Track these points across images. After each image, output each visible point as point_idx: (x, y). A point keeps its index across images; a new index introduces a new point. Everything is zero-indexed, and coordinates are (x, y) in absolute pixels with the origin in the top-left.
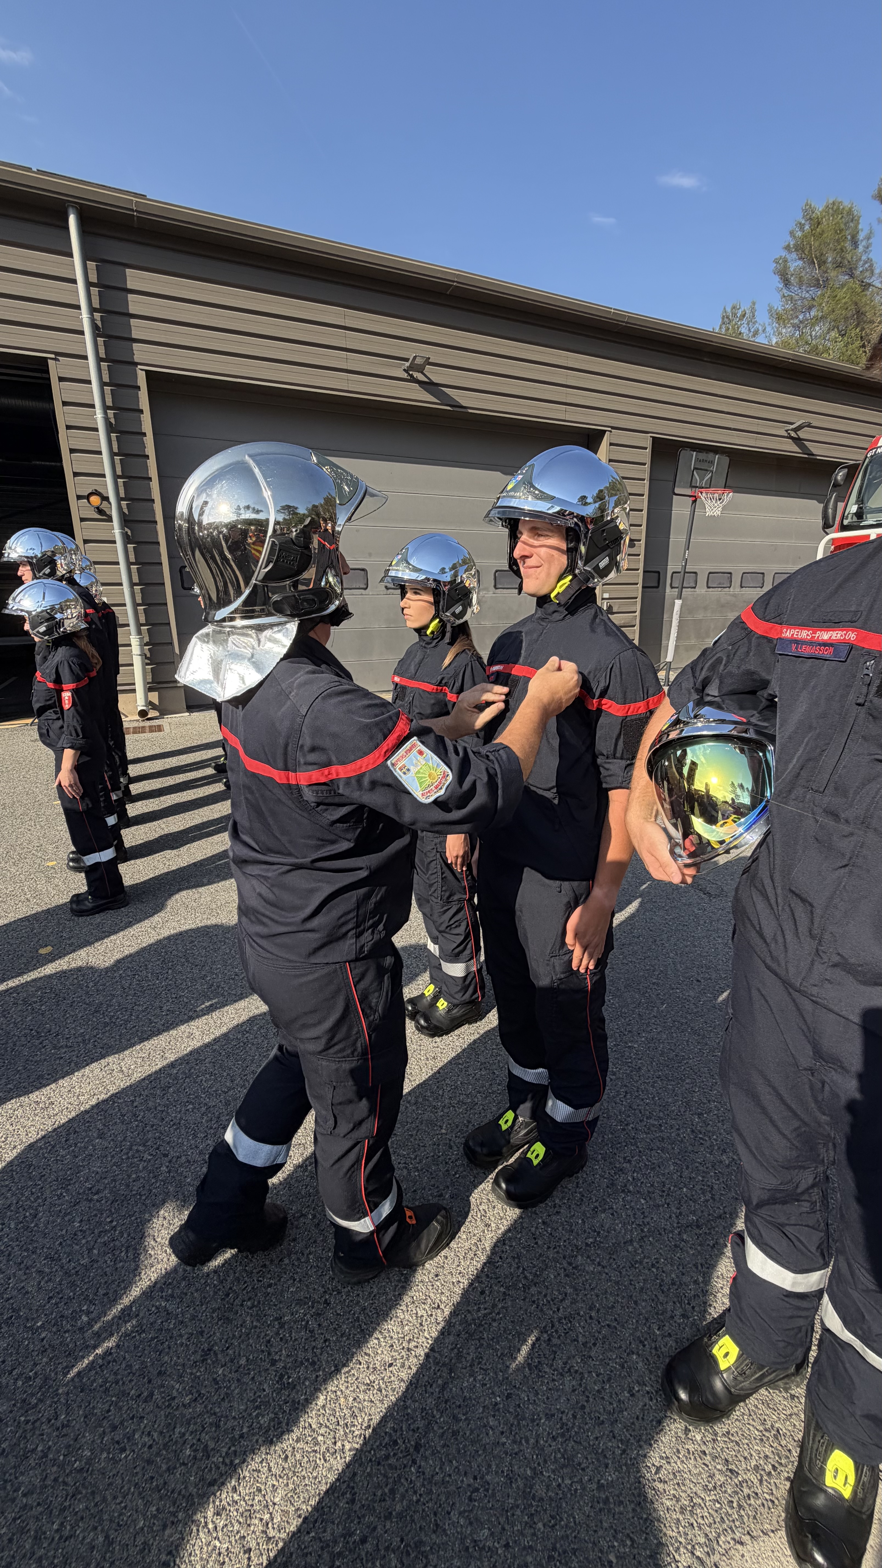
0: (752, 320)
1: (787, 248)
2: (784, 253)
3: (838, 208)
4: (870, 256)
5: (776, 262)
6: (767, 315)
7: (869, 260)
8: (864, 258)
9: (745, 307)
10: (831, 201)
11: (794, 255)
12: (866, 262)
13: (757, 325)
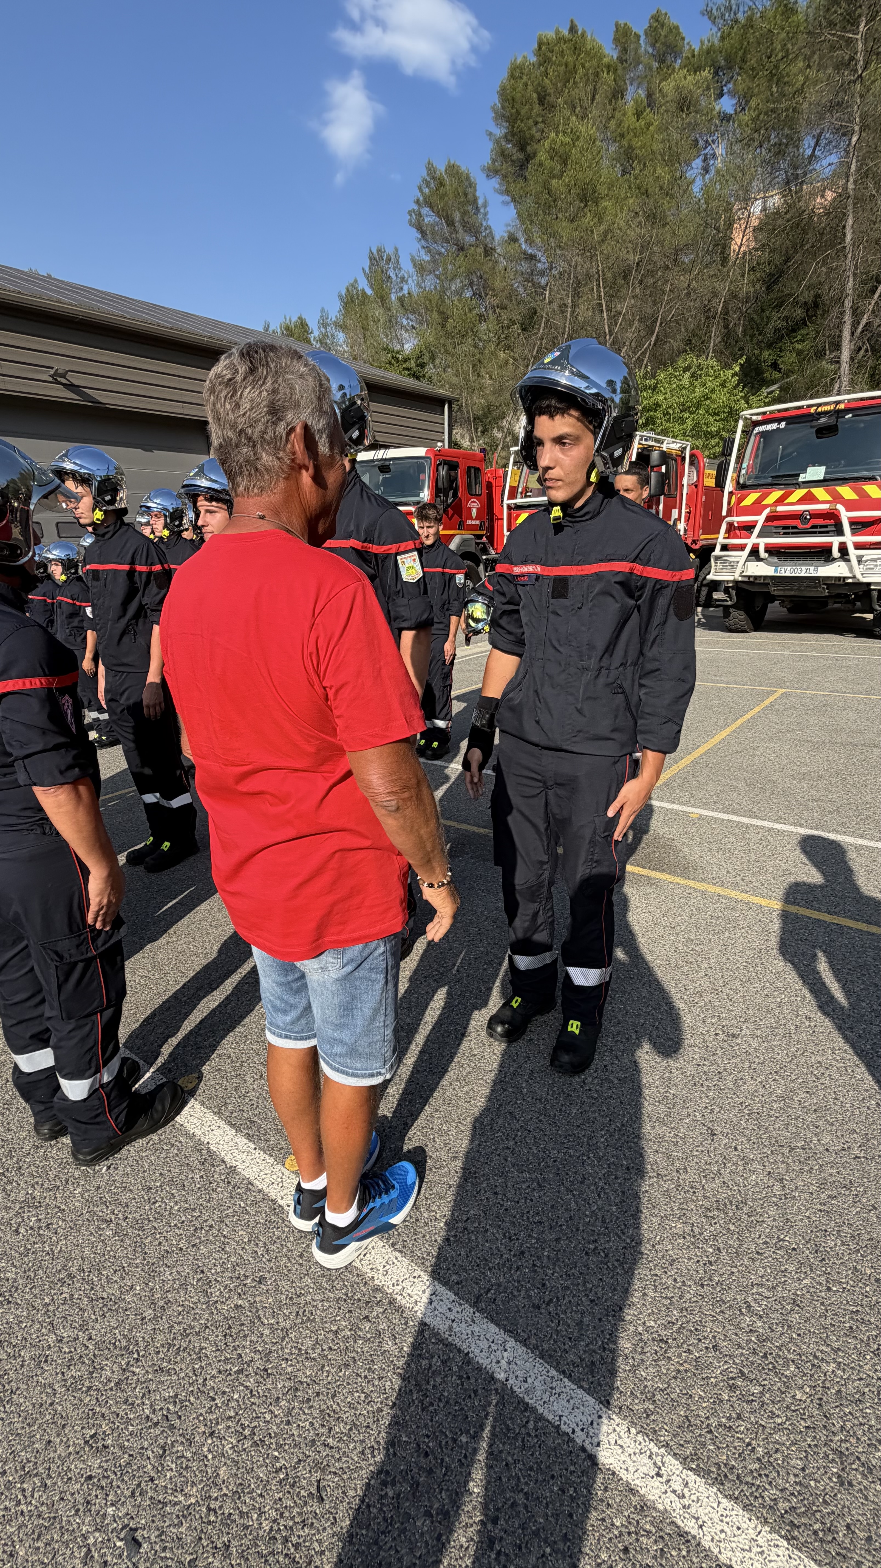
0: (397, 267)
1: (417, 202)
2: (416, 208)
3: (457, 172)
4: (489, 223)
5: (410, 213)
6: (410, 264)
7: (488, 227)
8: (484, 224)
9: (390, 250)
10: (452, 162)
11: (425, 211)
12: (486, 229)
13: (403, 272)
